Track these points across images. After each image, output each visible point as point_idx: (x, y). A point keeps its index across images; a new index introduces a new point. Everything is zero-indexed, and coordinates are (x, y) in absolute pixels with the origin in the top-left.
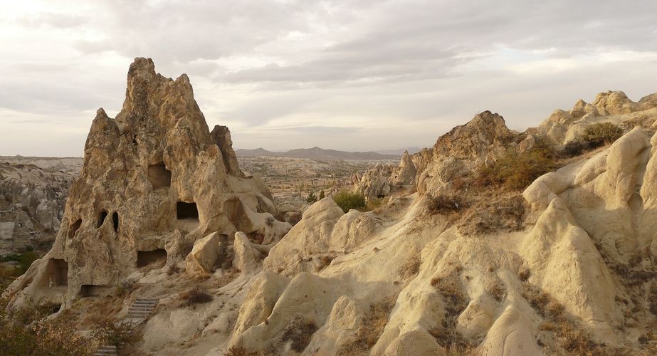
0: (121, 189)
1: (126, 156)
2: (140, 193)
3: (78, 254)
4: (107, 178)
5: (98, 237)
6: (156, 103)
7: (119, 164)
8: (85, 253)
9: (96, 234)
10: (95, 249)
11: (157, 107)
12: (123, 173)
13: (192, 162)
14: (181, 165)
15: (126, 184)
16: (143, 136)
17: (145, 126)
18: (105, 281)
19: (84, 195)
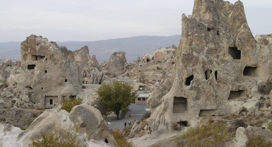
0: (215, 59)
1: (215, 42)
2: (227, 61)
3: (197, 93)
4: (207, 53)
5: (209, 84)
6: (224, 14)
7: (212, 46)
8: (201, 93)
9: (208, 83)
10: (207, 90)
11: (225, 16)
12: (215, 51)
13: (254, 47)
14: (248, 48)
15: (218, 56)
16: (224, 32)
17: (222, 26)
18: (214, 107)
19: (195, 62)
